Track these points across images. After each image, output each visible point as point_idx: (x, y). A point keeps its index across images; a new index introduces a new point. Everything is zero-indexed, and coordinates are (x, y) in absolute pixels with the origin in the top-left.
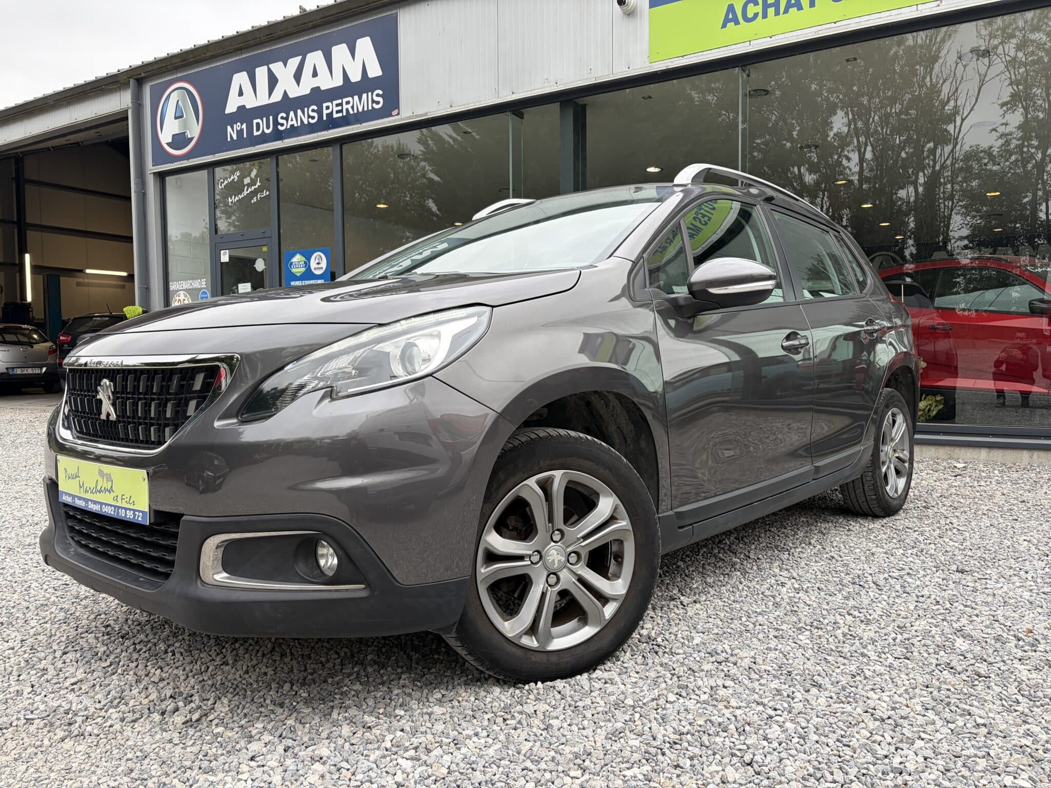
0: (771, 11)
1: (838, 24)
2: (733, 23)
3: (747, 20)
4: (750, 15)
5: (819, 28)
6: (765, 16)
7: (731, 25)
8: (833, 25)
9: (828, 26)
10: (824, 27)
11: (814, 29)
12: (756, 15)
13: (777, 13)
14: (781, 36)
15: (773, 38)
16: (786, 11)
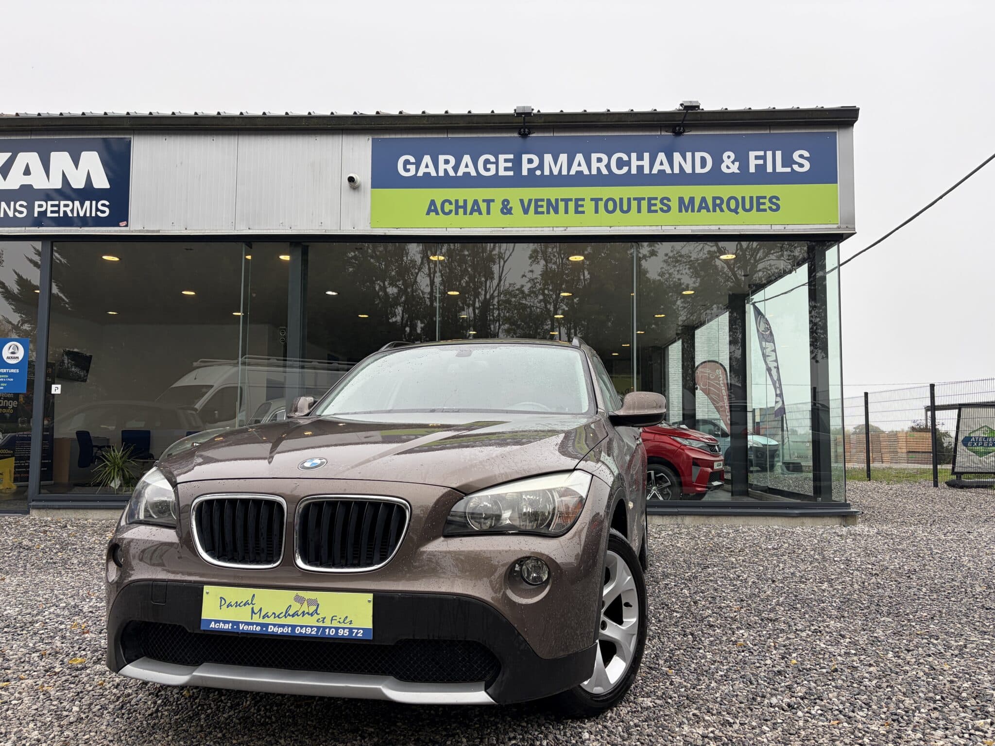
0: (461, 211)
1: (505, 229)
2: (434, 213)
3: (444, 212)
4: (447, 210)
5: (493, 229)
6: (457, 213)
8: (502, 229)
10: (496, 229)
11: (490, 229)
12: (451, 211)
13: (465, 213)
14: (469, 229)
15: (463, 229)
16: (471, 213)
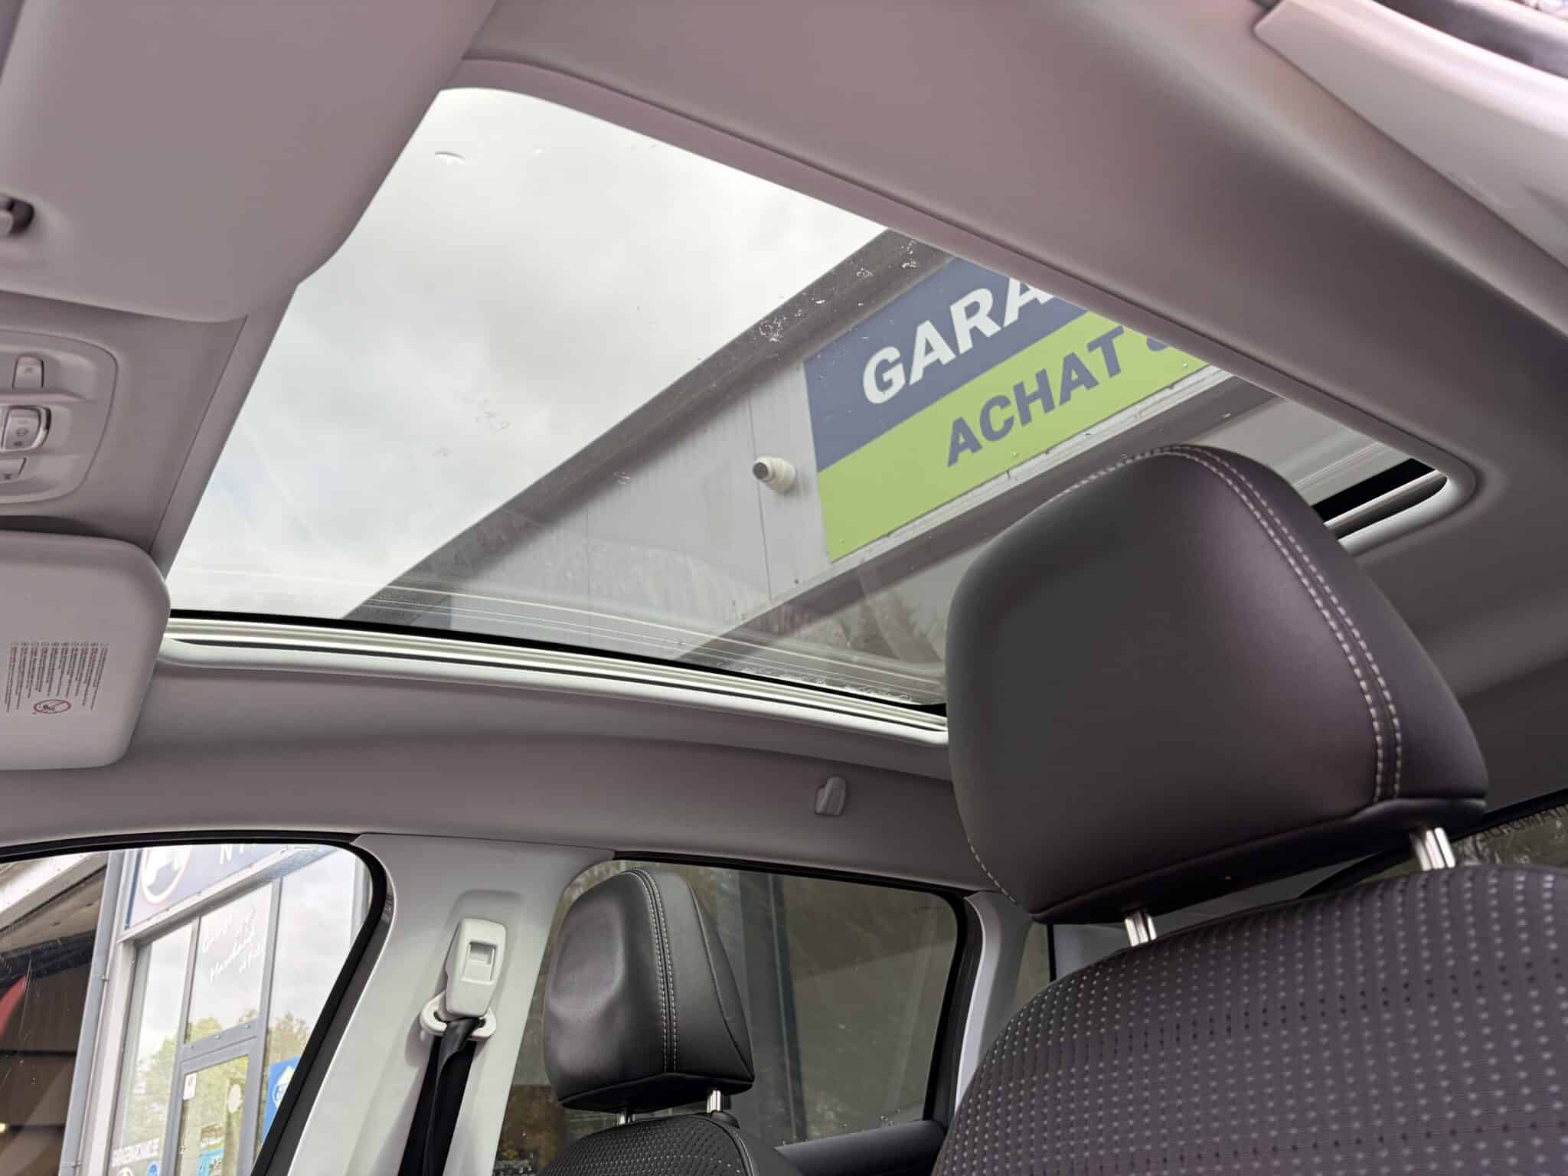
0: (1036, 407)
1: (1177, 388)
2: (968, 451)
3: (992, 435)
4: (997, 425)
5: (1139, 407)
6: (1026, 418)
7: (965, 455)
8: (1168, 392)
9: (1157, 397)
10: (1150, 401)
11: (1131, 411)
12: (1009, 423)
13: (1049, 406)
15: (1051, 454)
16: (1065, 398)
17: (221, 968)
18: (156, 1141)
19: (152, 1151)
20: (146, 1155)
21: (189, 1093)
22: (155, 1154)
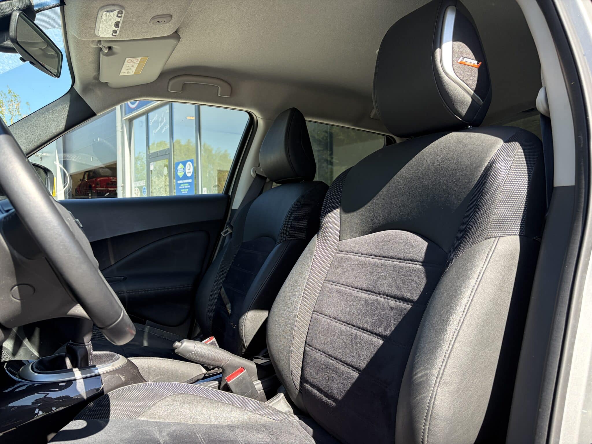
17: (156, 131)
18: (144, 181)
19: (143, 183)
20: (142, 185)
21: (152, 168)
22: (145, 185)
